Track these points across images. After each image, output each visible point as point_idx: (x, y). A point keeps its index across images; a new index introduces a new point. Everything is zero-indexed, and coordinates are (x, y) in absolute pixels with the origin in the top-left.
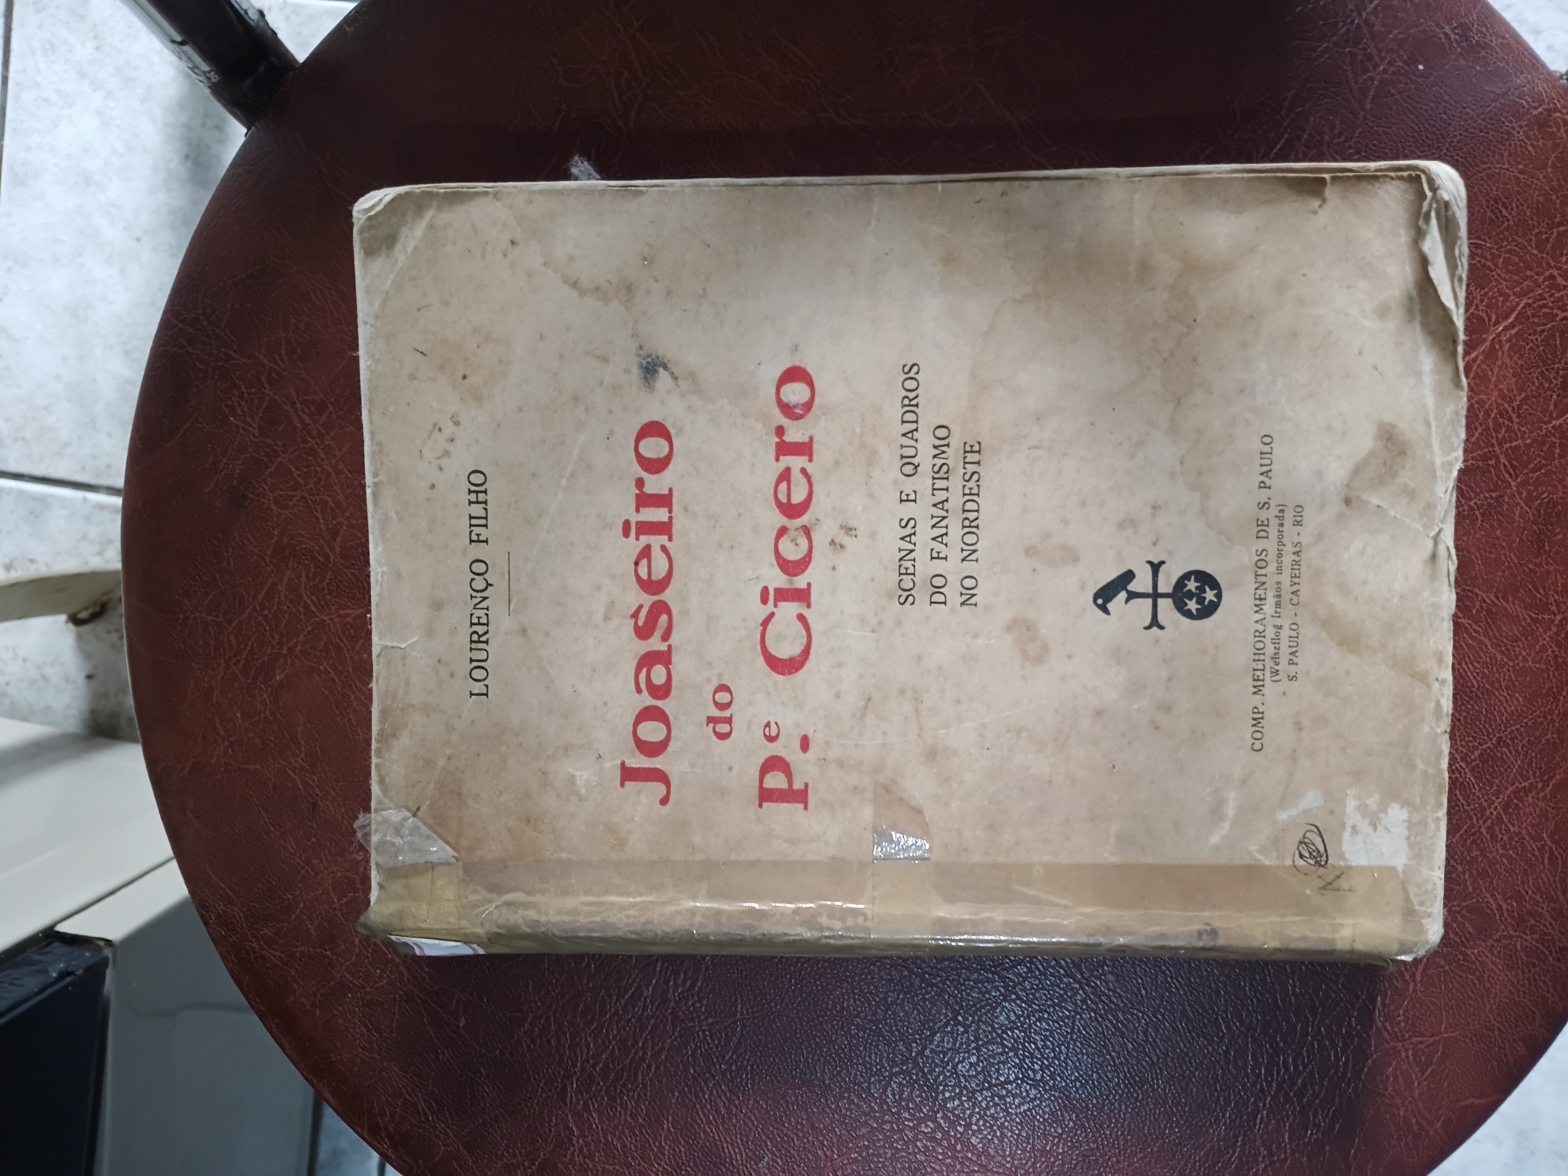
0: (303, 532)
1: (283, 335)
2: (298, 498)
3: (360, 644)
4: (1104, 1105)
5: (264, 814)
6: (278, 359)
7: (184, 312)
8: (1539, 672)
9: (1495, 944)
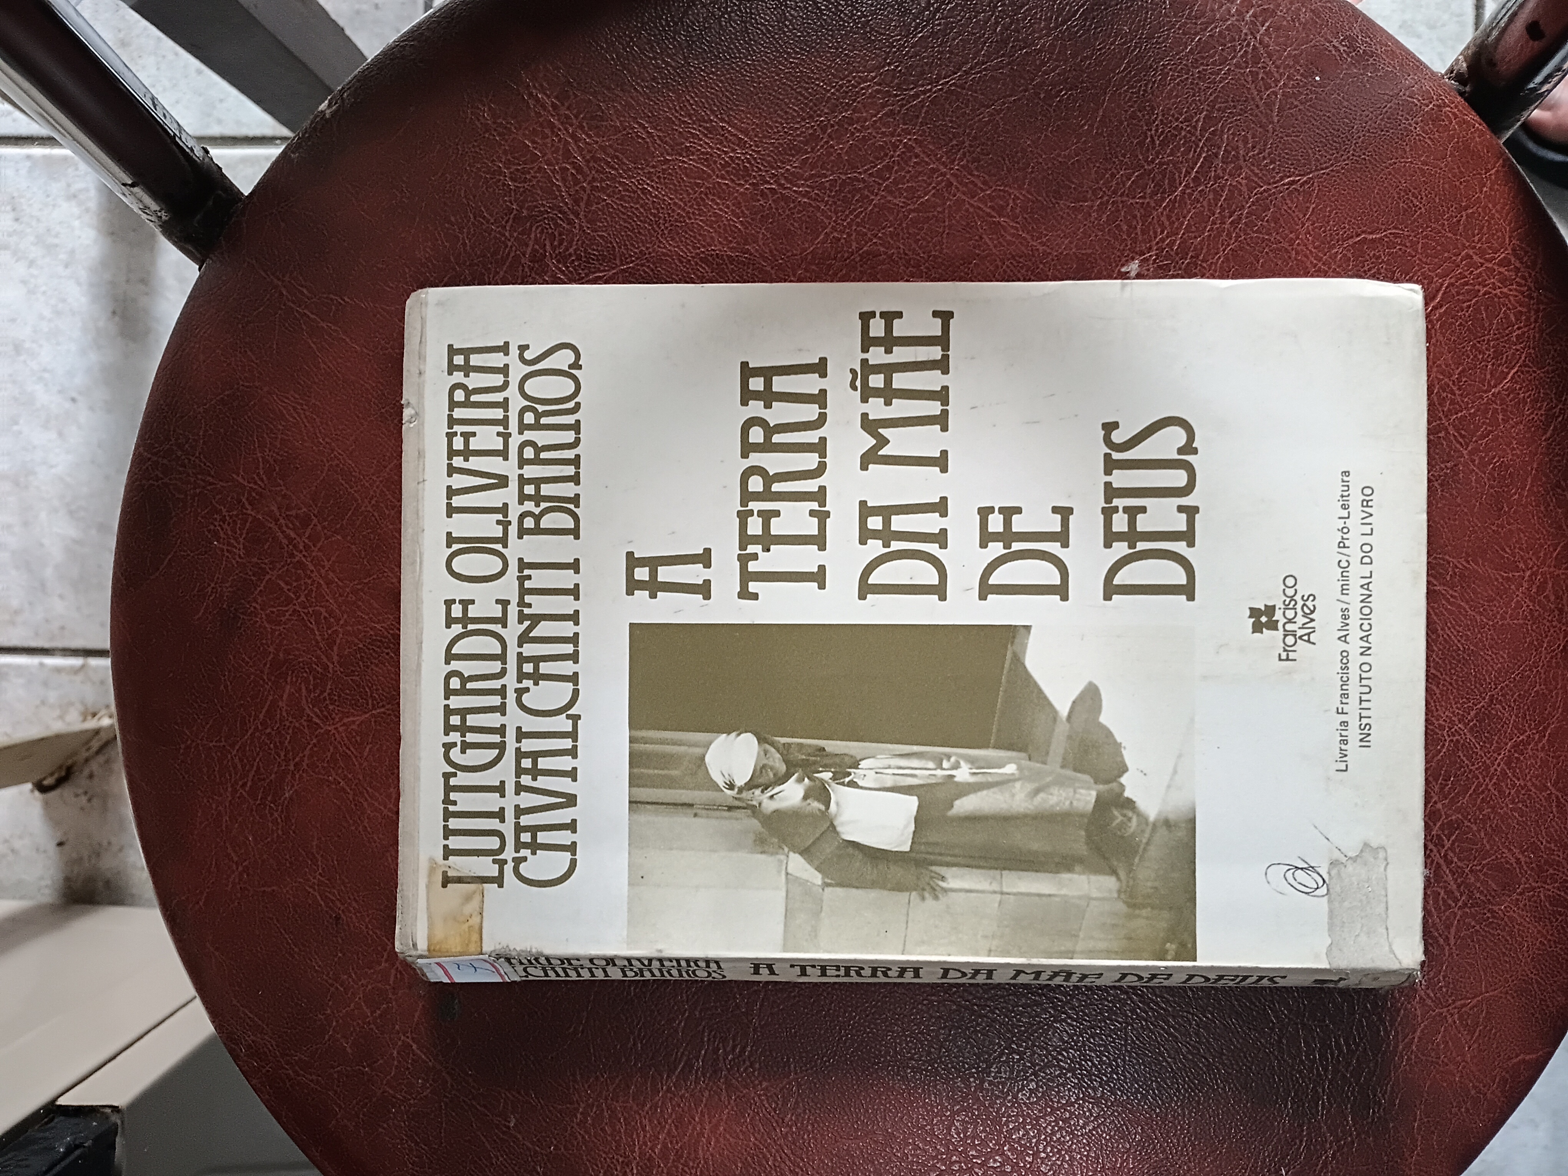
0: (299, 645)
1: (259, 455)
2: (290, 613)
3: (367, 749)
5: (287, 936)
6: (256, 478)
7: (156, 445)
8: (1518, 628)
9: (1520, 897)
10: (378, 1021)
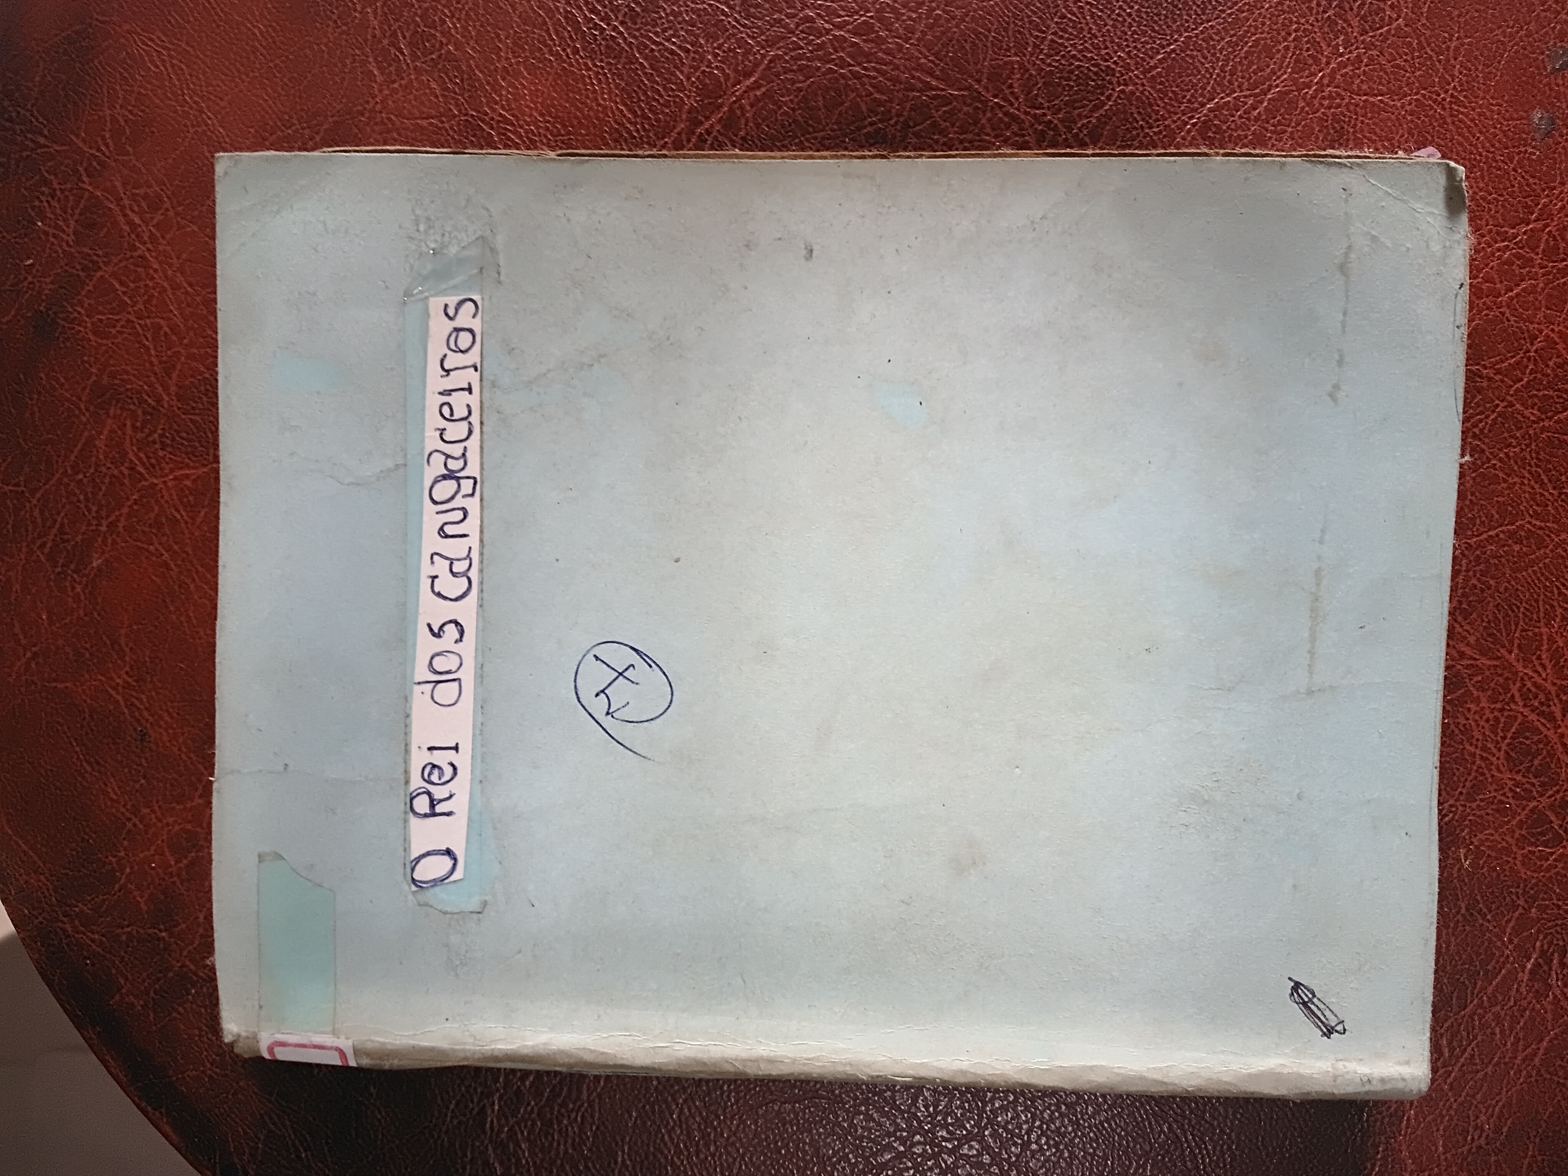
0: (129, 368)
1: (108, 112)
2: (122, 323)
3: (202, 514)
4: (1204, 1112)
5: (78, 749)
6: (100, 142)
10: (184, 873)
